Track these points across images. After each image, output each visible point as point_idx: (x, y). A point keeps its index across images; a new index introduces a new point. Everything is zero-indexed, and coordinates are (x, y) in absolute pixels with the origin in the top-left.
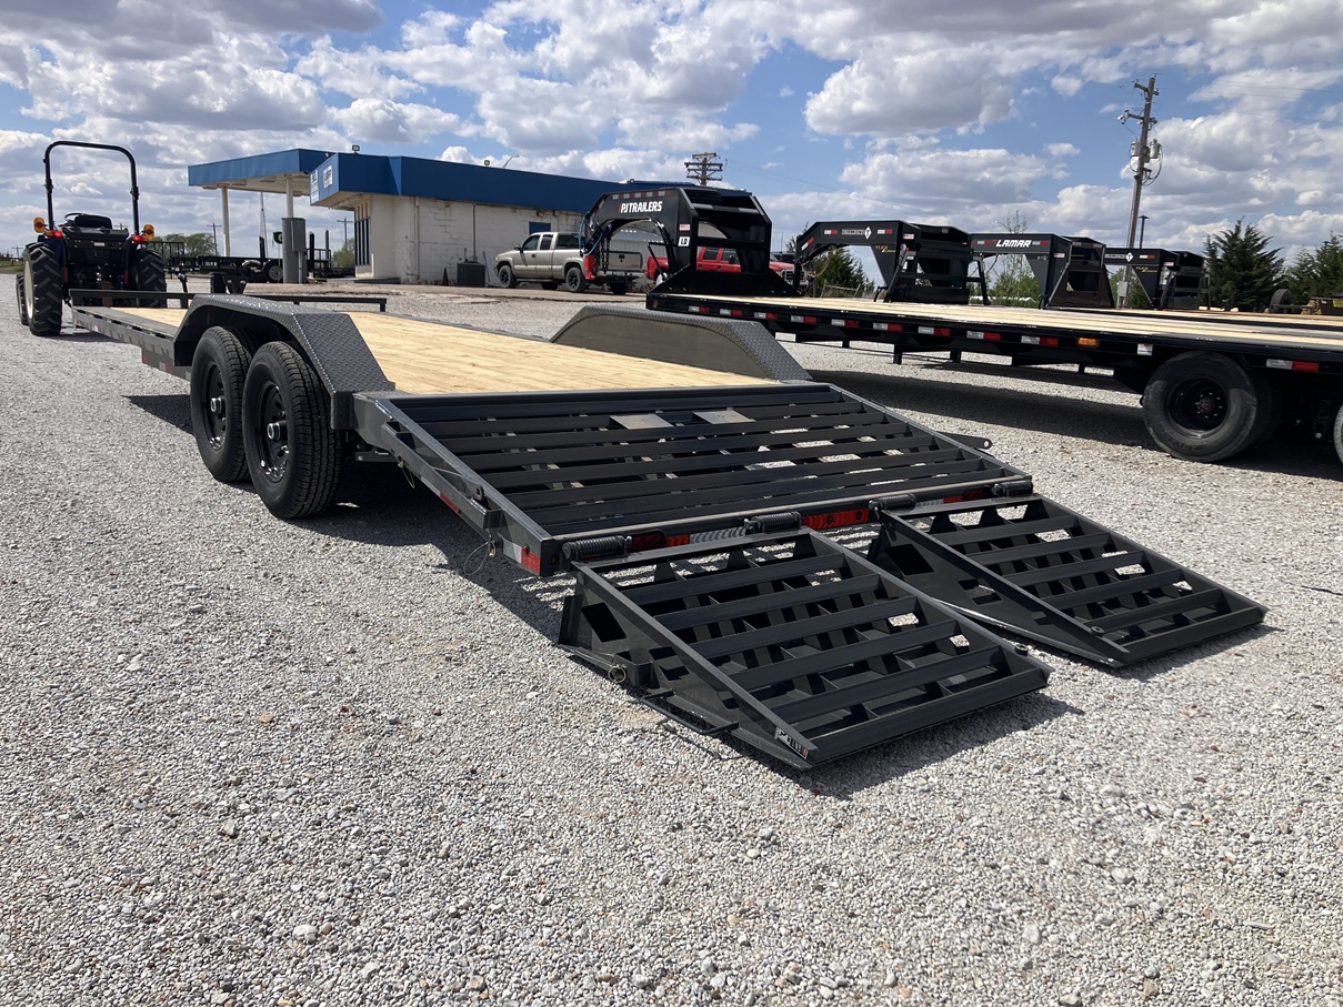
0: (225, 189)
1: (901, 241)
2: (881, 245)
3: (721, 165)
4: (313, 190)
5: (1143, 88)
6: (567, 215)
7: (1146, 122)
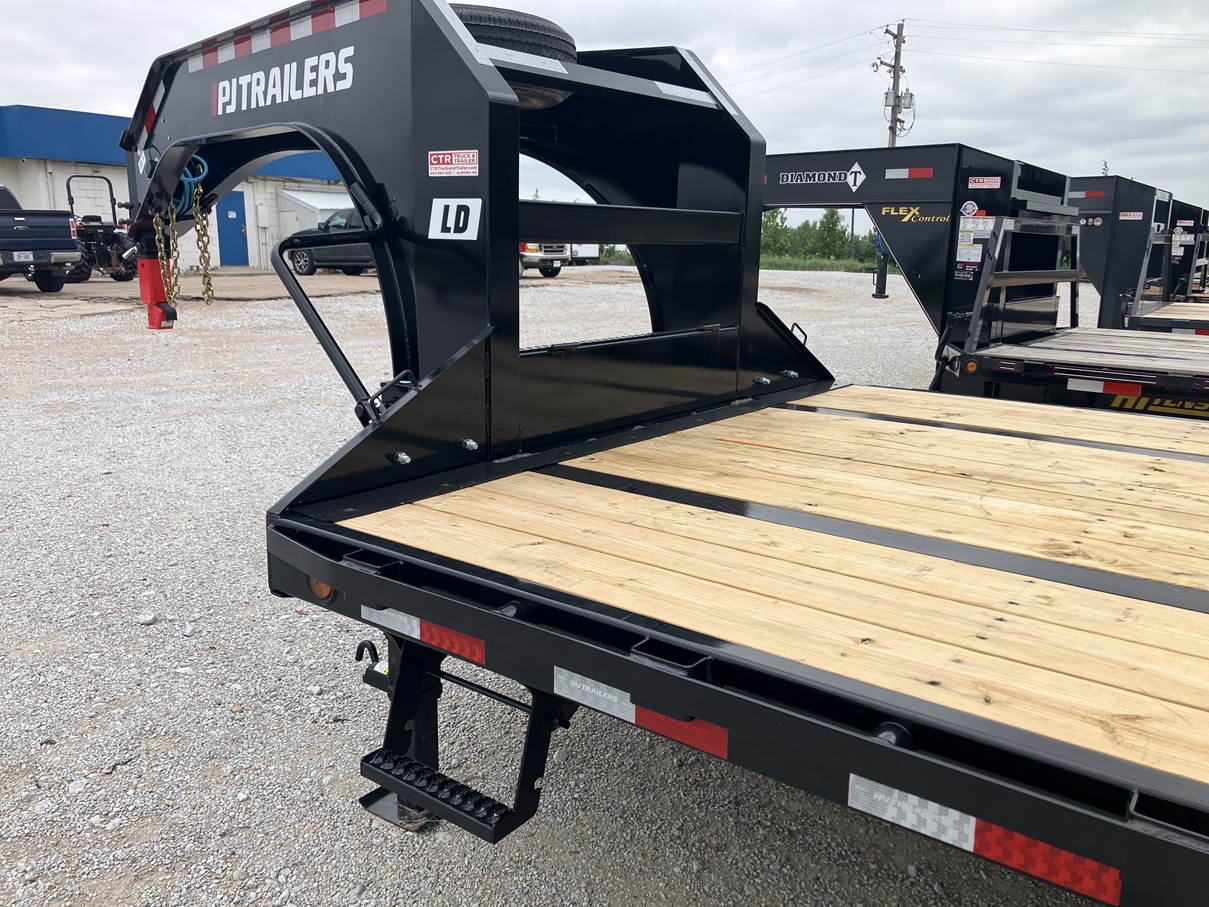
1: (961, 195)
2: (897, 205)
5: (892, 34)
6: (264, 180)
7: (896, 70)
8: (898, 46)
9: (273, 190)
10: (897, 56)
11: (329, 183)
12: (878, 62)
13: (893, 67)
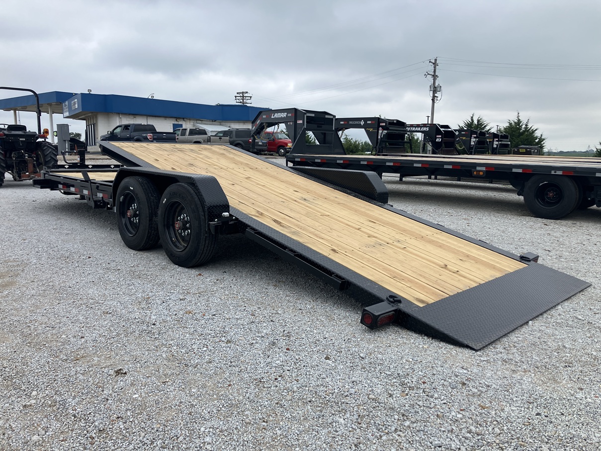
0: (15, 111)
1: (379, 126)
2: (369, 128)
3: (251, 97)
4: (64, 111)
5: (432, 63)
6: (190, 120)
7: (435, 77)
8: (435, 67)
9: (192, 124)
10: (435, 71)
11: (212, 121)
12: (427, 74)
13: (433, 75)
